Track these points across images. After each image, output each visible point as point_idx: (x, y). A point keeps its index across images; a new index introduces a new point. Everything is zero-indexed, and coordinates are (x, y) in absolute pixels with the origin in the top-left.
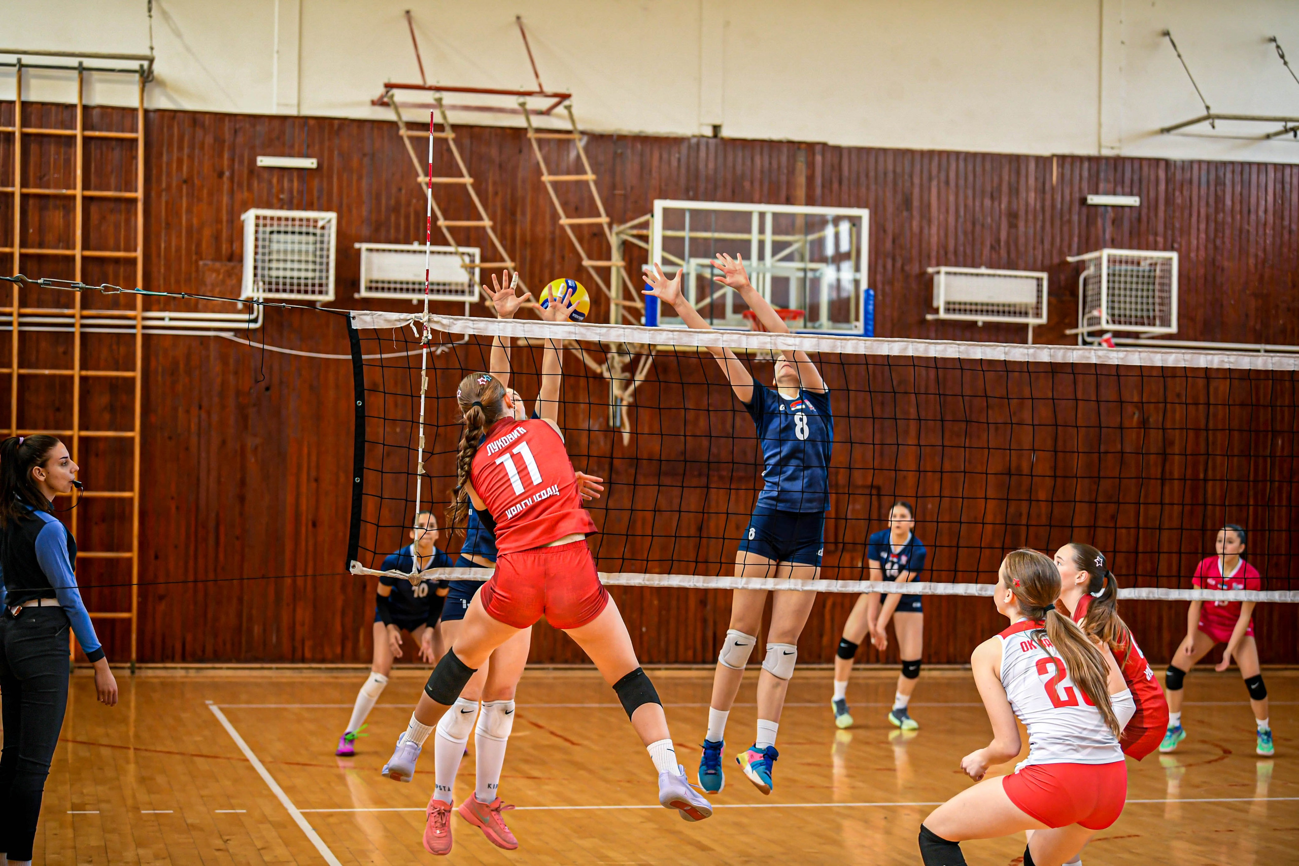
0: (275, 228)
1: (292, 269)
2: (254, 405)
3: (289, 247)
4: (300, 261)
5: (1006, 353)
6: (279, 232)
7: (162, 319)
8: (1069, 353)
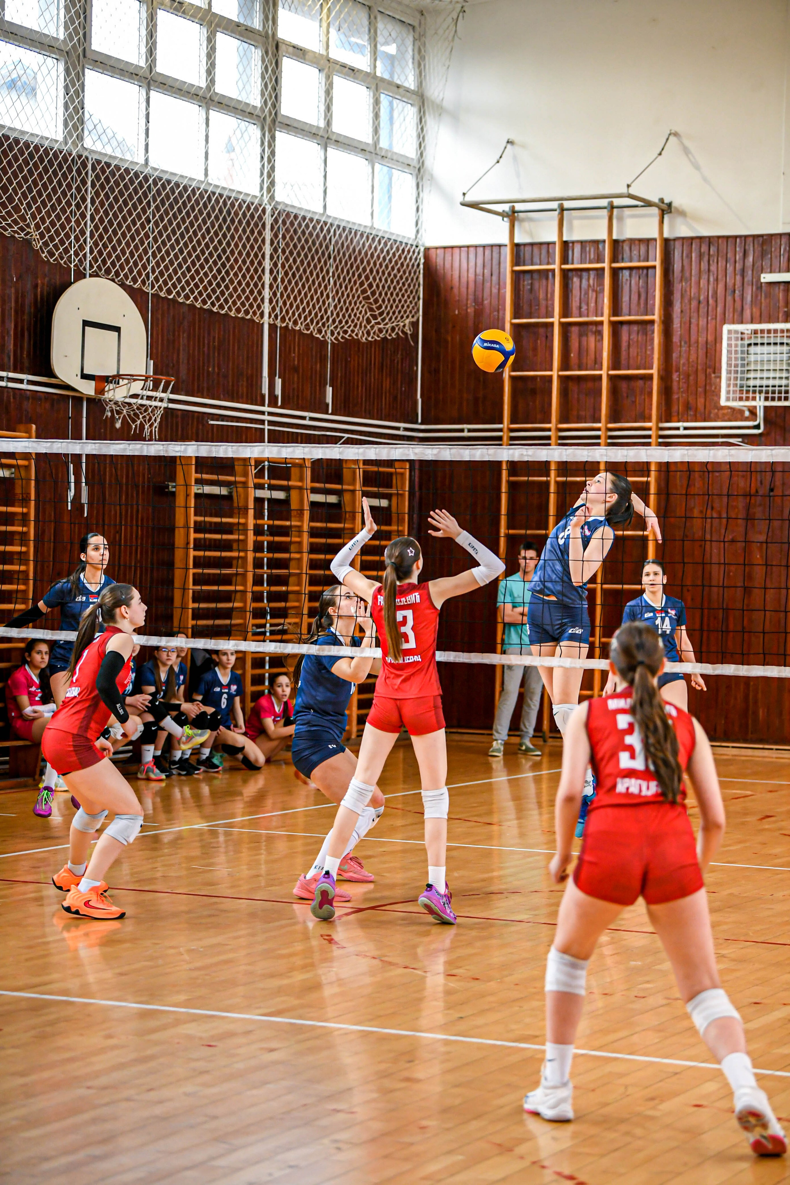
0: (753, 341)
1: (768, 378)
2: (760, 505)
3: (765, 357)
4: (775, 370)
5: (340, 453)
6: (756, 344)
7: (678, 429)
8: (393, 451)
